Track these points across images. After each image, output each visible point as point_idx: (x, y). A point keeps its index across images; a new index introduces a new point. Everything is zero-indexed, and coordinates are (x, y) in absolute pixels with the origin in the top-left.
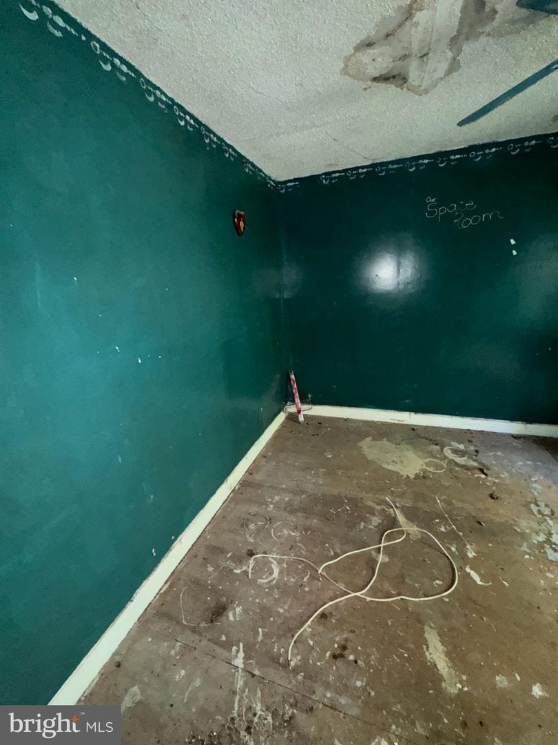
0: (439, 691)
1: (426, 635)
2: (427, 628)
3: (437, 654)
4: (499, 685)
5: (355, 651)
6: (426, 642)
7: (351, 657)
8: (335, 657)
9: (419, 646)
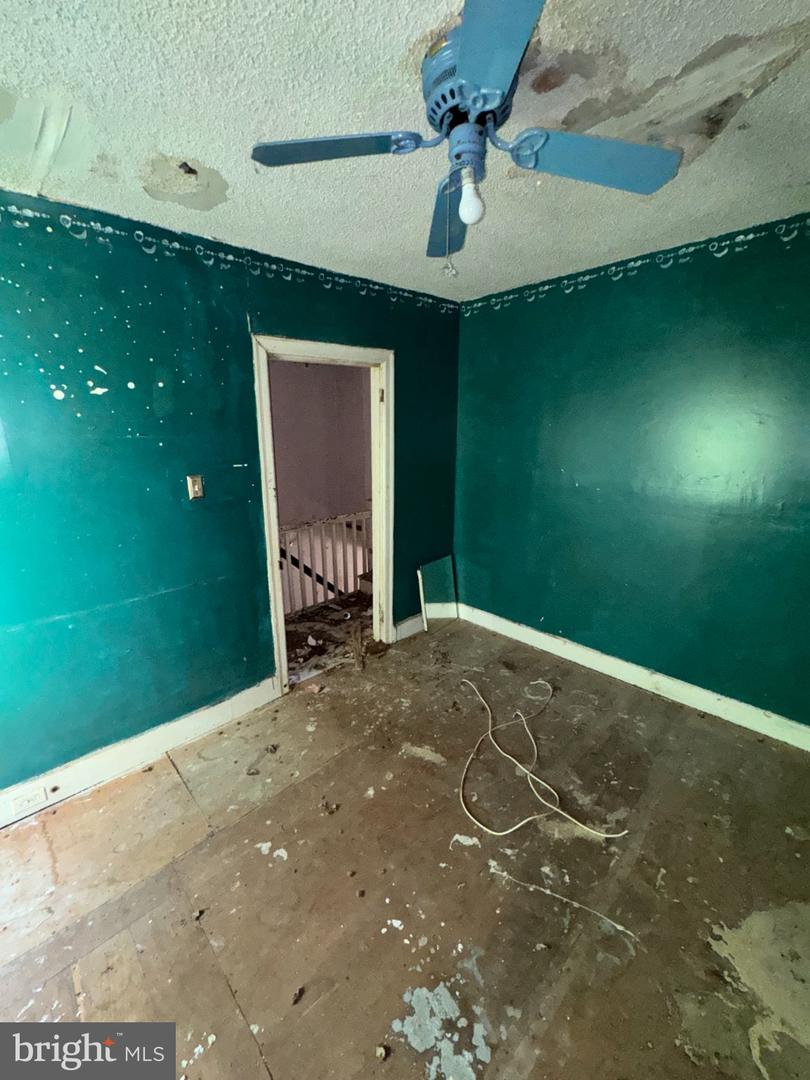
0: (408, 739)
1: (439, 755)
2: (443, 759)
3: (426, 753)
4: (389, 773)
5: (452, 713)
6: (436, 752)
7: (450, 710)
8: (455, 703)
9: (436, 746)
